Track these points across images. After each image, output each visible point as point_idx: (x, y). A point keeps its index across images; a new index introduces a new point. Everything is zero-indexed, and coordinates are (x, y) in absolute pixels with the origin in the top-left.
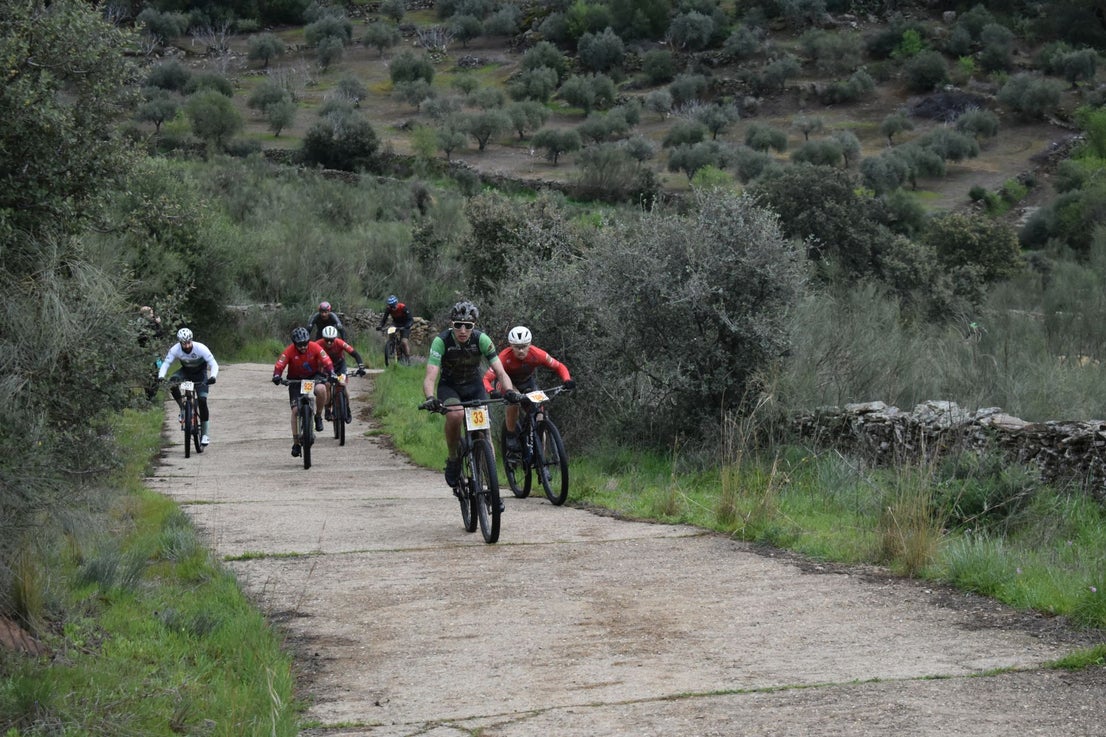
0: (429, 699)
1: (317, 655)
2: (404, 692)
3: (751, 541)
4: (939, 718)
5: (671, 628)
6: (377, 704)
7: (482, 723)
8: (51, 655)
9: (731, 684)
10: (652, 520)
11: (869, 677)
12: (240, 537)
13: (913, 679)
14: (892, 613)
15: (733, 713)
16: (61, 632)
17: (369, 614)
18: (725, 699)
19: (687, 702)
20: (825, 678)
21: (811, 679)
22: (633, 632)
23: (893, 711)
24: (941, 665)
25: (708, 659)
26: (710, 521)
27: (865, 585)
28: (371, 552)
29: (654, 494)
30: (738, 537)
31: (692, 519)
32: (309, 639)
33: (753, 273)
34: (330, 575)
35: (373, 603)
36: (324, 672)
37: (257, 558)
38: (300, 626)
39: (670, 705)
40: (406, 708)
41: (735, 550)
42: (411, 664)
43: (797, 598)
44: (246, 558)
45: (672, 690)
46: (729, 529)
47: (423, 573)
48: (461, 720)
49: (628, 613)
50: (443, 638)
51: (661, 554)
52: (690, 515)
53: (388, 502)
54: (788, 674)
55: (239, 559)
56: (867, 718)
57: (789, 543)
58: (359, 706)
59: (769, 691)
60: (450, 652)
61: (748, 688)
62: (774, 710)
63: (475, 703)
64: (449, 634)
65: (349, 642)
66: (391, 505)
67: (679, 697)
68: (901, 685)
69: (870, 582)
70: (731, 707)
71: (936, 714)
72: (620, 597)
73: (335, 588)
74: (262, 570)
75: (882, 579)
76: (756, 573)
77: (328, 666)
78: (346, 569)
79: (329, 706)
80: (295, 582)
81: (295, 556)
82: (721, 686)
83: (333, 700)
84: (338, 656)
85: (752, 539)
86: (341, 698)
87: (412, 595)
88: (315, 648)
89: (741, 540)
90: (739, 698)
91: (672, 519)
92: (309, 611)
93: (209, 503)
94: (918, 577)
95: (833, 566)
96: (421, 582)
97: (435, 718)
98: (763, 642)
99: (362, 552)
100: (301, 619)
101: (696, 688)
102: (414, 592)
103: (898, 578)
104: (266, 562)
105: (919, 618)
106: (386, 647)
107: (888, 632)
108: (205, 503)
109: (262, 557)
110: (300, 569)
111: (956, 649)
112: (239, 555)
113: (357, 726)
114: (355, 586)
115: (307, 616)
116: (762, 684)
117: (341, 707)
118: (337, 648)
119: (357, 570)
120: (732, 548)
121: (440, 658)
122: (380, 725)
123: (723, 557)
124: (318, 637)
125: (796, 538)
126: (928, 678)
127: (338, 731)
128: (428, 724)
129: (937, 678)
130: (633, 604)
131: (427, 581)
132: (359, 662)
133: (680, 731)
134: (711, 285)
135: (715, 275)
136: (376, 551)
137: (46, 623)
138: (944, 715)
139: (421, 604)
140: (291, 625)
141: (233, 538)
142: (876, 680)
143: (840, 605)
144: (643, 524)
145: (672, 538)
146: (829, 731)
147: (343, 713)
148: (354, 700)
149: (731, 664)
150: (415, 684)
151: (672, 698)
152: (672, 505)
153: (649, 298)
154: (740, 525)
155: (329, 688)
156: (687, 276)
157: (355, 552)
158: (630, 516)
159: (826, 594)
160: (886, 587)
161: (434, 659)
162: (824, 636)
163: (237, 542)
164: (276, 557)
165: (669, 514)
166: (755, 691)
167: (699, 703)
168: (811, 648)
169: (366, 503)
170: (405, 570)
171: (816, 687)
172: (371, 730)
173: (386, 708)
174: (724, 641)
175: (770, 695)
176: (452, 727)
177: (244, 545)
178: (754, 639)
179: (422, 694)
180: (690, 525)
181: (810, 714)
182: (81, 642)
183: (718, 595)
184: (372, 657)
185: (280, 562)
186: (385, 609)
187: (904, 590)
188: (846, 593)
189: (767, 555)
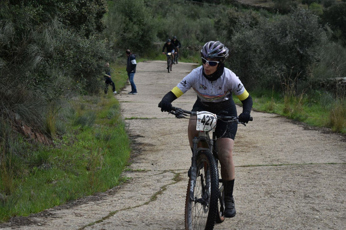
0: (169, 163)
1: (141, 149)
2: (163, 161)
3: (292, 119)
4: (327, 176)
5: (254, 145)
6: (152, 164)
7: (181, 171)
8: (53, 145)
9: (265, 163)
10: (264, 112)
11: (310, 162)
12: (134, 113)
13: (324, 164)
14: (327, 143)
15: (261, 172)
16: (61, 138)
17: (162, 137)
18: (260, 167)
19: (248, 168)
20: (296, 162)
21: (291, 162)
22: (242, 145)
23: (312, 173)
24: (336, 160)
25: (261, 155)
26: (281, 113)
27: (322, 134)
28: (171, 118)
29: (268, 104)
30: (288, 118)
31: (276, 112)
32: (140, 144)
33: (308, 35)
34: (155, 125)
35: (164, 134)
36: (141, 154)
37: (135, 119)
38: (139, 140)
39: (242, 169)
40: (161, 166)
41: (286, 122)
42: (169, 152)
43: (298, 137)
44: (132, 119)
45: (246, 164)
46: (286, 115)
47: (184, 125)
48: (176, 170)
49: (242, 140)
50: (181, 145)
51: (262, 122)
52: (276, 111)
53: (185, 103)
54: (285, 161)
55: (129, 119)
56: (303, 175)
57: (303, 120)
58: (147, 165)
59: (276, 165)
60: (182, 150)
61: (270, 164)
62: (274, 171)
63: (183, 165)
64: (184, 144)
65: (152, 145)
66: (186, 105)
67: (247, 166)
68: (319, 166)
69: (324, 133)
70: (261, 170)
71: (326, 175)
72: (242, 135)
73: (155, 129)
74: (136, 122)
75: (328, 133)
76: (289, 129)
77: (143, 152)
78: (161, 123)
79: (138, 164)
80: (144, 127)
81: (147, 119)
82: (261, 163)
83: (140, 163)
84: (147, 149)
85: (292, 118)
86: (142, 162)
87: (177, 132)
88: (141, 147)
89: (289, 119)
90: (265, 167)
91: (271, 112)
92: (144, 135)
93: (129, 102)
94: (339, 132)
95: (314, 127)
96: (182, 128)
97: (168, 169)
98: (282, 150)
99: (168, 118)
100: (140, 138)
101: (253, 164)
102: (178, 131)
103: (333, 132)
104: (138, 120)
105: (335, 145)
106: (163, 147)
107: (324, 149)
108: (128, 102)
109: (137, 119)
110: (147, 123)
111: (342, 155)
112: (130, 118)
113: (143, 171)
114: (161, 128)
115: (142, 137)
116: (275, 163)
117: (141, 165)
118: (148, 147)
119: (164, 123)
120: (286, 121)
121: (178, 151)
122: (150, 171)
123: (281, 124)
124: (143, 143)
125: (306, 119)
126: (329, 164)
127: (136, 172)
128: (165, 171)
129: (332, 164)
130: (245, 137)
131: (184, 128)
132: (153, 151)
133: (242, 176)
134: (294, 38)
135: (296, 35)
136: (173, 118)
137: (57, 135)
138: (328, 175)
139: (179, 135)
140: (136, 140)
141: (131, 113)
142: (312, 164)
143: (311, 140)
144: (262, 113)
145: (268, 117)
146: (289, 179)
147: (141, 167)
148: (146, 163)
149: (268, 157)
150: (167, 159)
151: (244, 166)
152: (271, 107)
153: (274, 42)
154: (290, 114)
155: (141, 159)
156: (287, 35)
157: (166, 118)
158: (258, 110)
159: (308, 136)
160: (328, 135)
161: (176, 152)
162: (302, 149)
163: (132, 114)
164: (141, 119)
165: (270, 110)
166: (271, 165)
167: (251, 168)
168: (296, 153)
169: (178, 104)
170: (180, 124)
171: (291, 165)
172: (146, 172)
173: (155, 165)
174: (269, 150)
175: (276, 167)
176: (172, 172)
177: (133, 115)
178: (279, 149)
179: (168, 162)
180: (275, 114)
181: (285, 173)
182: (68, 142)
183: (274, 135)
184: (157, 150)
185: (142, 120)
186: (167, 136)
187: (334, 136)
188: (314, 136)
189: (295, 124)
